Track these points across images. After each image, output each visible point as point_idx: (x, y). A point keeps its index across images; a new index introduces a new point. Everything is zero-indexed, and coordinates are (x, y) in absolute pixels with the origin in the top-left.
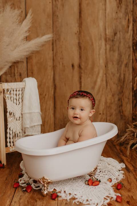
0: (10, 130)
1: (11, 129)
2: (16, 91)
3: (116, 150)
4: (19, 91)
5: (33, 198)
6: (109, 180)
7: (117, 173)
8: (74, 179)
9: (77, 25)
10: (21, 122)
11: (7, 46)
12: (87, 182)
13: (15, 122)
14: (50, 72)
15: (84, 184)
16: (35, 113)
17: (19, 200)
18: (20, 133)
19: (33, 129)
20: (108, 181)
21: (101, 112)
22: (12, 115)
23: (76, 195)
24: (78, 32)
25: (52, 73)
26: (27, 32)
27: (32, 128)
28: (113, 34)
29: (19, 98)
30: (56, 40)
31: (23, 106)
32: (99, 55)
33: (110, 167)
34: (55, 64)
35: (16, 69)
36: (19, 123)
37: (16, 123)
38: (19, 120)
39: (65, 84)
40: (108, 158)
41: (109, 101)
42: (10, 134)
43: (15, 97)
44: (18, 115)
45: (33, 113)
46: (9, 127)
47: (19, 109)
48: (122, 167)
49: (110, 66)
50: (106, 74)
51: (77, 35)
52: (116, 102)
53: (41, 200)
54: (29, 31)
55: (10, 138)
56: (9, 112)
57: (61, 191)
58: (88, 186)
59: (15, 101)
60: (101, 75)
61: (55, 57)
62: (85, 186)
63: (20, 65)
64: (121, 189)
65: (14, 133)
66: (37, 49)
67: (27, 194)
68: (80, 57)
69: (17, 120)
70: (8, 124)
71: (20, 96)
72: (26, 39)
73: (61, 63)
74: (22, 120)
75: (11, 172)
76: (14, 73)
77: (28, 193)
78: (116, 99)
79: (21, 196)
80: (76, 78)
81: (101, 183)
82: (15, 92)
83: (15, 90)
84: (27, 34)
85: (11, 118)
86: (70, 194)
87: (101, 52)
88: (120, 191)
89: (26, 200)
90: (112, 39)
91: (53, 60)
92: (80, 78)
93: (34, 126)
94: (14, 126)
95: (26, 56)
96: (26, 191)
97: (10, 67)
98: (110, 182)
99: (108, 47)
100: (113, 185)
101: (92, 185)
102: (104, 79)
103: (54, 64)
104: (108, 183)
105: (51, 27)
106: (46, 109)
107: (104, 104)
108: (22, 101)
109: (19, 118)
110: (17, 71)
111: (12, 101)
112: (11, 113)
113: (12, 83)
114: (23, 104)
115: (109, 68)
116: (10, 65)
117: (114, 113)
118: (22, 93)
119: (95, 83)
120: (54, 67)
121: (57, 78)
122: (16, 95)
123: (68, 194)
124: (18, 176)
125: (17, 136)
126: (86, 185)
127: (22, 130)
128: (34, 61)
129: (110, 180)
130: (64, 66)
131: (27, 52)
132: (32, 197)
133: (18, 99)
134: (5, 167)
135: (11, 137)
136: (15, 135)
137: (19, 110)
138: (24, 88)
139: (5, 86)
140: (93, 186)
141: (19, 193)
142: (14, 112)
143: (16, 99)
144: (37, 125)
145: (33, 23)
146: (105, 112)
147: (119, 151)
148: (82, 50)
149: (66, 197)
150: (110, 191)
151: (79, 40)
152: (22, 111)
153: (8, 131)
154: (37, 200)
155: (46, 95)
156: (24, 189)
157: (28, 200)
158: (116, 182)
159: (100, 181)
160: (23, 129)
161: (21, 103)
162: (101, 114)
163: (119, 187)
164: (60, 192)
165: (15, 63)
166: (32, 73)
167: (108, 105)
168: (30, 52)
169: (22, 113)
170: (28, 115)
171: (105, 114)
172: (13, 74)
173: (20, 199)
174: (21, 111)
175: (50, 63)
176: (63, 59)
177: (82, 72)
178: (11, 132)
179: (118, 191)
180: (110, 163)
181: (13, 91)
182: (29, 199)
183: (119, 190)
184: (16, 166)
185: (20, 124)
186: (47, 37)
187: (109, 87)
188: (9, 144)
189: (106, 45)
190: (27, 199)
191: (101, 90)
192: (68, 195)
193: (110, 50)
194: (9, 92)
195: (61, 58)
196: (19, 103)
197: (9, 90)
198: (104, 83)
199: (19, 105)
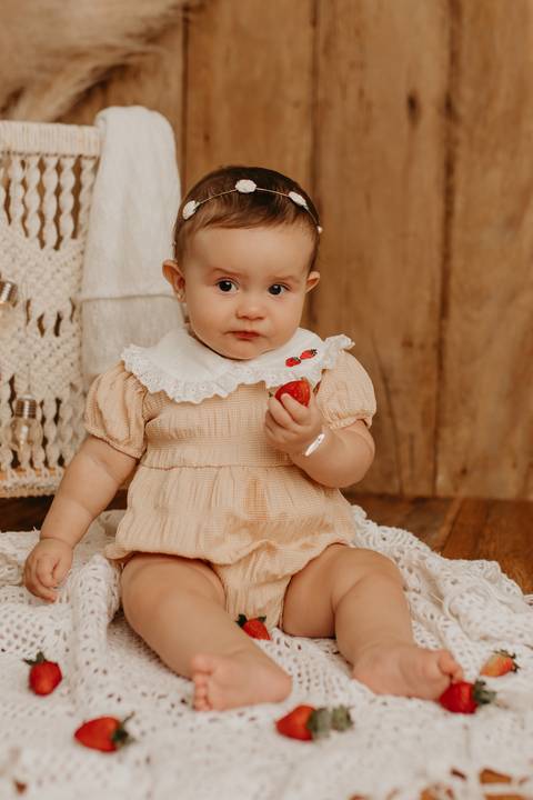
2: (42, 167)
4: (59, 169)
13: (30, 342)
16: (148, 296)
25: (307, 139)
29: (59, 212)
34: (321, 94)
37: (38, 347)
38: (56, 332)
39: (368, 197)
43: (33, 200)
44: (47, 302)
45: (141, 296)
59: (34, 223)
61: (322, 61)
68: (454, 58)
69: (42, 330)
71: (68, 201)
73: (352, 91)
80: (428, 170)
83: (32, 163)
91: (315, 72)
92: (449, 168)
103: (314, 93)
109: (59, 319)
111: (17, 220)
118: (79, 184)
122: (41, 189)
130: (369, 106)
143: (42, 216)
148: (466, 20)
166: (207, 138)
170: (108, 310)
175: (297, 90)
176: (363, 66)
177: (461, 134)
181: (24, 165)
195: (352, 65)
196: (60, 237)
199: (57, 248)
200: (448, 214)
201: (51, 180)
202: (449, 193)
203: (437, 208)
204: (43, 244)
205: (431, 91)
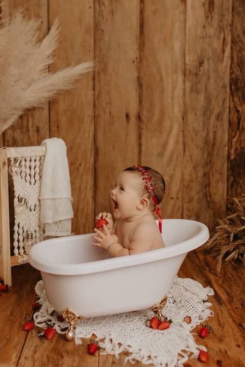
0: (19, 227)
1: (21, 226)
2: (30, 161)
3: (197, 262)
4: (35, 161)
5: (56, 351)
6: (187, 319)
7: (201, 307)
8: (127, 316)
9: (136, 46)
10: (38, 214)
11: (16, 81)
12: (148, 323)
13: (28, 214)
14: (88, 126)
15: (144, 326)
16: (61, 199)
17: (32, 355)
18: (35, 231)
19: (58, 227)
20: (184, 321)
21: (174, 196)
22: (23, 203)
23: (129, 346)
24: (137, 58)
25: (93, 128)
26: (51, 57)
27: (56, 225)
28: (197, 63)
29: (35, 173)
30: (99, 72)
31: (42, 187)
32: (173, 98)
33: (188, 294)
34: (96, 113)
35: (30, 120)
36: (34, 216)
37: (30, 215)
38: (34, 210)
39: (113, 146)
40: (185, 279)
41: (187, 177)
42: (19, 234)
43: (28, 171)
44: (32, 202)
45: (58, 198)
46: (17, 222)
47: (35, 191)
48: (209, 294)
49: (191, 117)
50: (183, 131)
51: (136, 63)
52: (199, 179)
53: (70, 355)
54: (53, 55)
55: (18, 241)
56: (18, 197)
57: (105, 339)
58: (151, 329)
59: (28, 178)
60: (175, 132)
61: (97, 102)
62: (146, 330)
63: (37, 114)
64: (207, 336)
65: (25, 232)
66: (67, 86)
67: (46, 343)
68: (140, 102)
69: (31, 210)
70: (15, 217)
71: (37, 170)
72: (48, 70)
73: (107, 112)
74: (40, 210)
75: (20, 299)
76: (28, 127)
77: (48, 341)
78: (200, 174)
79: (36, 347)
80: (133, 138)
81: (172, 324)
82: (28, 164)
83: (28, 159)
84: (51, 61)
85: (22, 208)
86: (120, 344)
87: (176, 93)
88: (206, 340)
89: (45, 356)
90: (195, 71)
91: (94, 106)
92: (140, 137)
93: (60, 221)
94: (26, 220)
95: (48, 99)
96: (45, 337)
97: (21, 117)
98: (188, 323)
99: (188, 85)
100: (193, 329)
101: (158, 328)
102: (181, 139)
103: (95, 113)
104: (185, 324)
105: (92, 50)
106: (80, 188)
107: (179, 182)
108: (41, 177)
109: (35, 206)
110: (33, 123)
111: (24, 178)
112: (22, 199)
113: (24, 148)
114: (41, 183)
115: (189, 122)
116: (20, 113)
117: (196, 197)
118: (41, 164)
119: (165, 146)
120: (95, 118)
121: (100, 136)
122: (30, 168)
123: (116, 344)
124: (31, 308)
125: (30, 237)
126: (147, 328)
127: (40, 226)
128: (62, 106)
129: (189, 320)
130: (113, 117)
131: (49, 91)
132: (56, 348)
133: (33, 175)
134: (10, 289)
135: (21, 238)
136: (28, 235)
137: (35, 193)
138: (45, 156)
139: (12, 152)
140: (159, 330)
141: (33, 341)
142: (27, 198)
143: (30, 175)
144: (65, 220)
145: (60, 42)
146: (180, 196)
147: (204, 264)
148: (144, 90)
149: (112, 349)
150: (189, 341)
151: (139, 72)
152: (40, 196)
153: (16, 228)
154: (64, 354)
155: (80, 165)
156: (42, 334)
157: (47, 355)
158: (199, 324)
159: (170, 322)
160: (42, 226)
161: (38, 182)
162: (173, 198)
163: (204, 334)
164: (103, 340)
165: (28, 110)
166: (58, 127)
167: (186, 183)
168: (55, 92)
169: (40, 198)
170: (49, 203)
171: (180, 199)
172: (25, 128)
173: (35, 352)
174: (37, 195)
175: (89, 111)
176: (111, 103)
177: (144, 126)
178: (21, 231)
179: (201, 341)
180: (188, 288)
181: (25, 160)
182: (51, 353)
183: (203, 338)
184: (28, 288)
185: (36, 216)
186: (84, 67)
187: (187, 153)
188: (16, 251)
189: (184, 82)
190: (47, 352)
191: (174, 157)
192: (117, 346)
193: (191, 91)
194: (18, 164)
195: (107, 103)
196: (35, 181)
197: (18, 160)
198: (181, 146)
199: (34, 184)
200: (140, 152)
201: (33, 164)
202: (140, 145)
203: (136, 151)
204: (30, 184)
205: (133, 112)
